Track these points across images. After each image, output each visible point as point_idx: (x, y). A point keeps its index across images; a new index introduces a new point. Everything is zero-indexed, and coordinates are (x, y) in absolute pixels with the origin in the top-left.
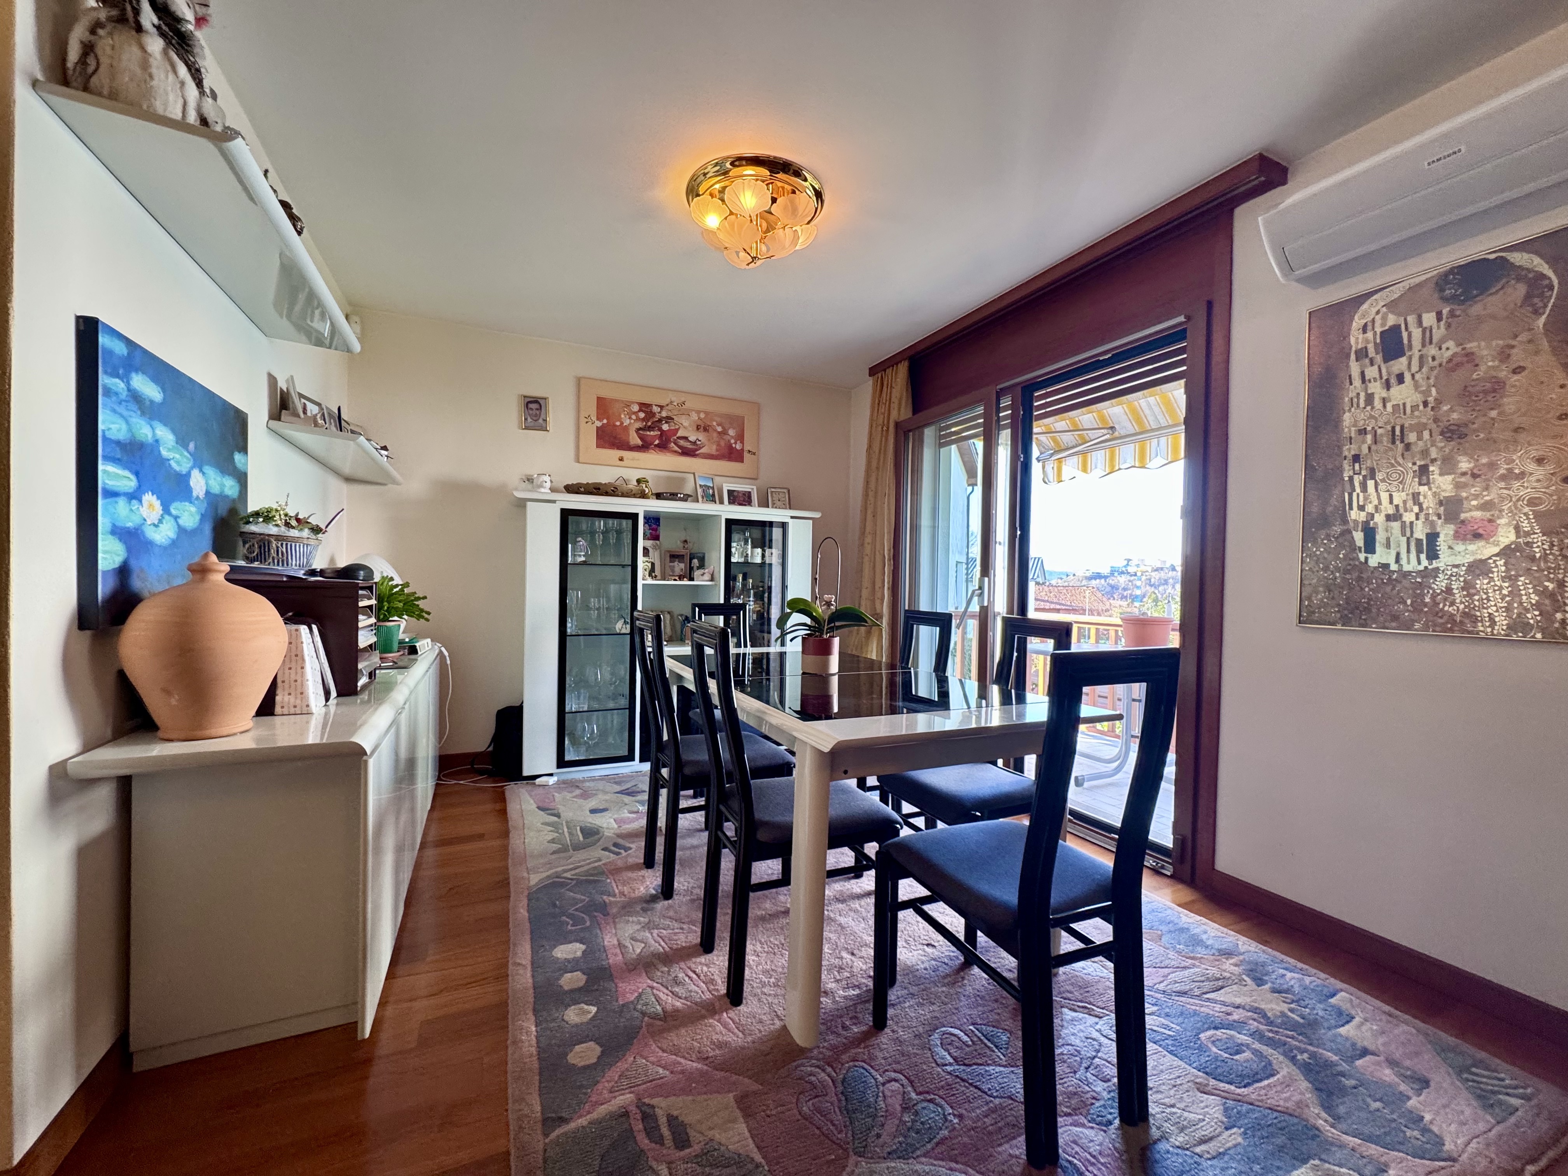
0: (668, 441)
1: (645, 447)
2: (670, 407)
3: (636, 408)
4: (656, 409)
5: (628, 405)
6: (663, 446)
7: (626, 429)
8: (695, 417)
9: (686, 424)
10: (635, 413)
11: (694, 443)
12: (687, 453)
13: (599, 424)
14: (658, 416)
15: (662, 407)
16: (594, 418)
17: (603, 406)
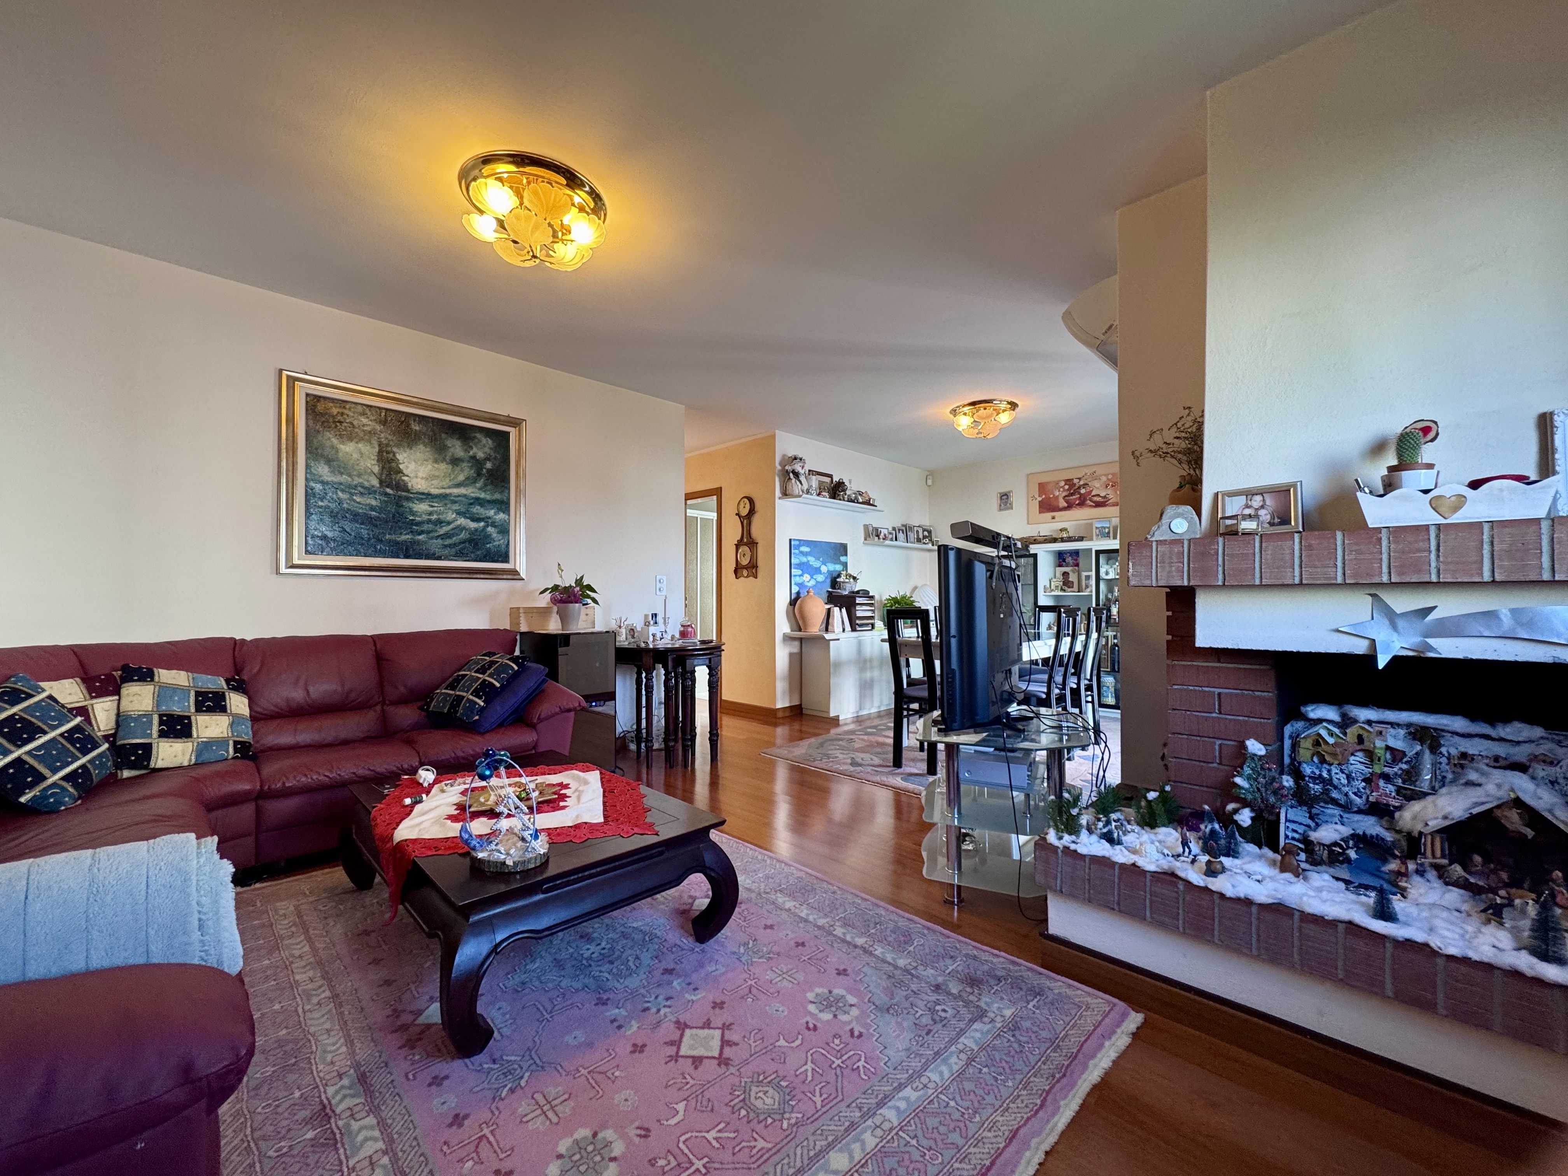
0: (1085, 500)
1: (1069, 507)
2: (1086, 477)
3: (1062, 484)
4: (1076, 481)
5: (1057, 483)
6: (1082, 504)
7: (1057, 498)
8: (1104, 479)
9: (1097, 485)
10: (1062, 487)
11: (1105, 497)
12: (1098, 505)
13: (1040, 499)
14: (1077, 485)
15: (1080, 479)
16: (1037, 496)
17: (1042, 487)
